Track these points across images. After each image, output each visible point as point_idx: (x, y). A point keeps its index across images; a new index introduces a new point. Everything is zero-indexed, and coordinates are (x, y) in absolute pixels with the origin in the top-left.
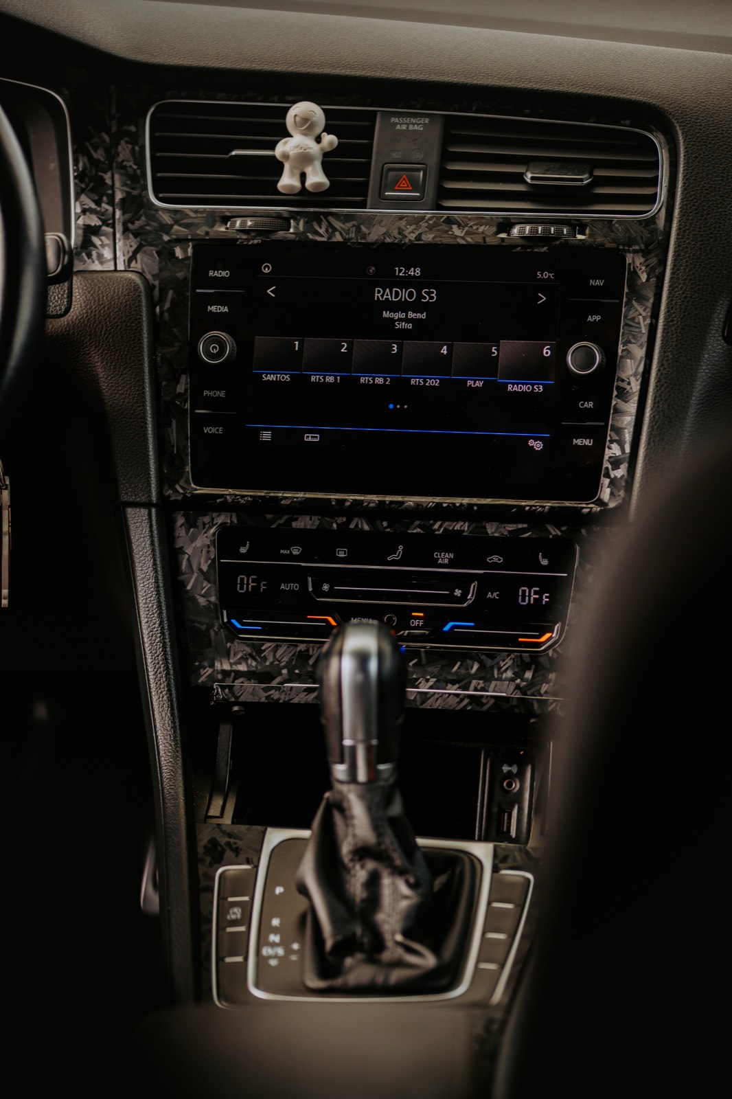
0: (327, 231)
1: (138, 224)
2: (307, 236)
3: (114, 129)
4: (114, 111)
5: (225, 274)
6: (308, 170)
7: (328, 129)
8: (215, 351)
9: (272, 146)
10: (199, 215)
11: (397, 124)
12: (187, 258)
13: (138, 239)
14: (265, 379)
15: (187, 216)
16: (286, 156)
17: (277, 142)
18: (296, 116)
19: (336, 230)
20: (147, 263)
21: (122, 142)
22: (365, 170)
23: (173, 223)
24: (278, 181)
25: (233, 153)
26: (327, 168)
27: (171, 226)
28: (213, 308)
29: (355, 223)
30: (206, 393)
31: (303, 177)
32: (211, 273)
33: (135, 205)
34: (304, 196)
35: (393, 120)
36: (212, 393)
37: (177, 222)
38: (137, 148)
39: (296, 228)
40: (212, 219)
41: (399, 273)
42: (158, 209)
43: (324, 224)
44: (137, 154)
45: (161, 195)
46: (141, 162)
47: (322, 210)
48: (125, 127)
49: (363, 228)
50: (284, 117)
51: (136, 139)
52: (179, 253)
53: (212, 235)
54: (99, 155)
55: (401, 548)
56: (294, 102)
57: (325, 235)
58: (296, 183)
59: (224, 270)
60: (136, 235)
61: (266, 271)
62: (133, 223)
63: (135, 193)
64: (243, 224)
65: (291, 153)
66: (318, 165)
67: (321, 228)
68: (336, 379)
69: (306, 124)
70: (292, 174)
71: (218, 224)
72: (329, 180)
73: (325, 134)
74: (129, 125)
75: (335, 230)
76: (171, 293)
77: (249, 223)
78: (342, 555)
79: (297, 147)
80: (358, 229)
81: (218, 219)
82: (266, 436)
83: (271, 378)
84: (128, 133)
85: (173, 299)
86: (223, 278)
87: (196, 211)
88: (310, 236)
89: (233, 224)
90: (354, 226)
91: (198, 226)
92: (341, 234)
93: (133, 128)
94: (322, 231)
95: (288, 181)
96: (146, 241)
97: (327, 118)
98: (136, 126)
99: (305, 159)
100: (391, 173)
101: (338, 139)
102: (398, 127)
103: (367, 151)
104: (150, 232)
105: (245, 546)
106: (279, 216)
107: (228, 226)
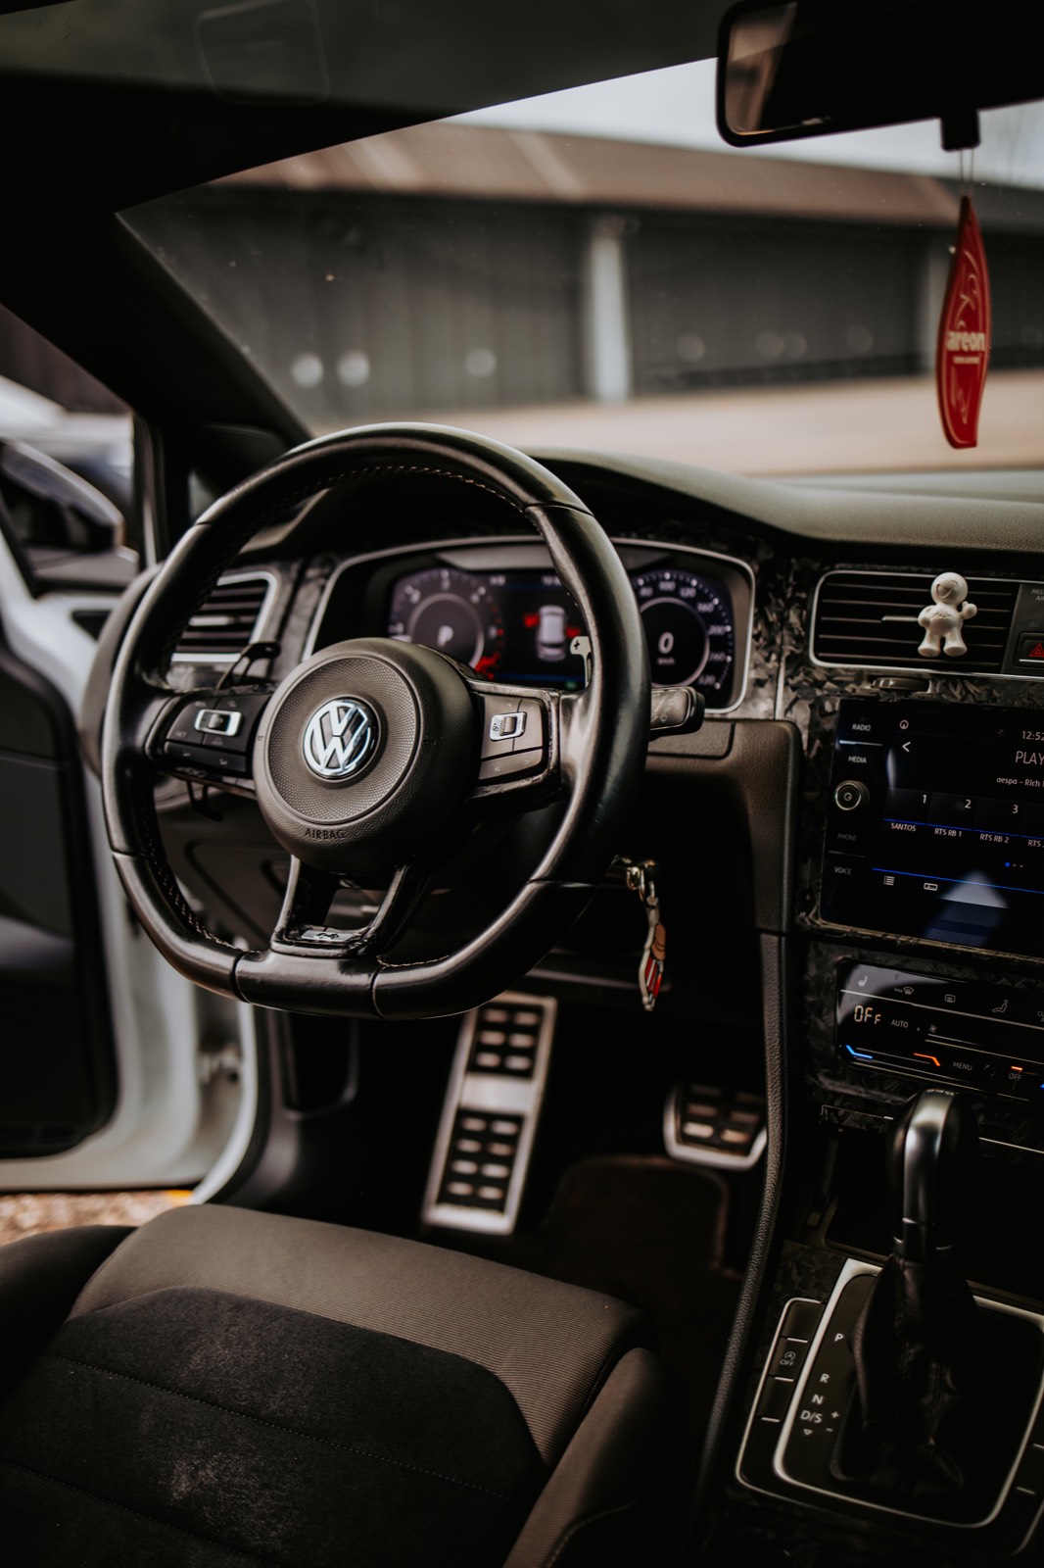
0: (961, 693)
1: (797, 679)
2: (942, 698)
3: (789, 595)
4: (791, 579)
5: (866, 728)
6: (948, 636)
7: (969, 599)
8: (850, 798)
9: (916, 613)
10: (849, 674)
11: (1037, 595)
12: (834, 712)
13: (795, 693)
14: (894, 827)
15: (839, 675)
16: (926, 622)
17: (920, 610)
18: (938, 585)
19: (970, 693)
20: (802, 715)
21: (794, 607)
22: (1002, 637)
23: (825, 679)
24: (919, 645)
25: (885, 619)
26: (966, 635)
27: (824, 683)
28: (853, 759)
29: (988, 687)
30: (840, 836)
31: (943, 642)
32: (854, 727)
33: (797, 662)
34: (943, 660)
35: (1034, 591)
36: (845, 837)
37: (830, 679)
38: (805, 613)
39: (934, 689)
40: (859, 677)
41: (1026, 736)
42: (814, 667)
43: (959, 687)
44: (804, 617)
45: (821, 654)
46: (806, 625)
47: (959, 674)
48: (798, 594)
49: (995, 693)
50: (929, 587)
51: (805, 605)
52: (828, 707)
53: (858, 692)
54: (773, 617)
55: (1006, 1002)
56: (939, 574)
57: (959, 697)
58: (935, 647)
59: (865, 724)
60: (794, 688)
61: (904, 727)
62: (792, 678)
63: (798, 651)
64: (886, 683)
65: (932, 619)
66: (957, 632)
67: (955, 689)
68: (958, 833)
69: (949, 593)
70: (932, 639)
71: (865, 682)
72: (967, 646)
73: (966, 603)
74: (801, 592)
75: (968, 692)
76: (818, 742)
77: (891, 683)
78: (950, 1001)
79: (937, 613)
80: (990, 693)
81: (865, 677)
82: (890, 881)
83: (899, 827)
84: (799, 599)
85: (819, 749)
86: (865, 731)
87: (847, 670)
88: (944, 696)
89: (878, 683)
90: (987, 689)
91: (848, 683)
92: (973, 696)
93: (804, 595)
94: (957, 693)
95: (927, 645)
96: (801, 694)
97: (970, 589)
98: (807, 593)
99: (944, 625)
100: (1027, 641)
101: (978, 607)
102: (1038, 598)
103: (1006, 620)
104: (805, 687)
105: (863, 979)
106: (919, 677)
107: (874, 683)
